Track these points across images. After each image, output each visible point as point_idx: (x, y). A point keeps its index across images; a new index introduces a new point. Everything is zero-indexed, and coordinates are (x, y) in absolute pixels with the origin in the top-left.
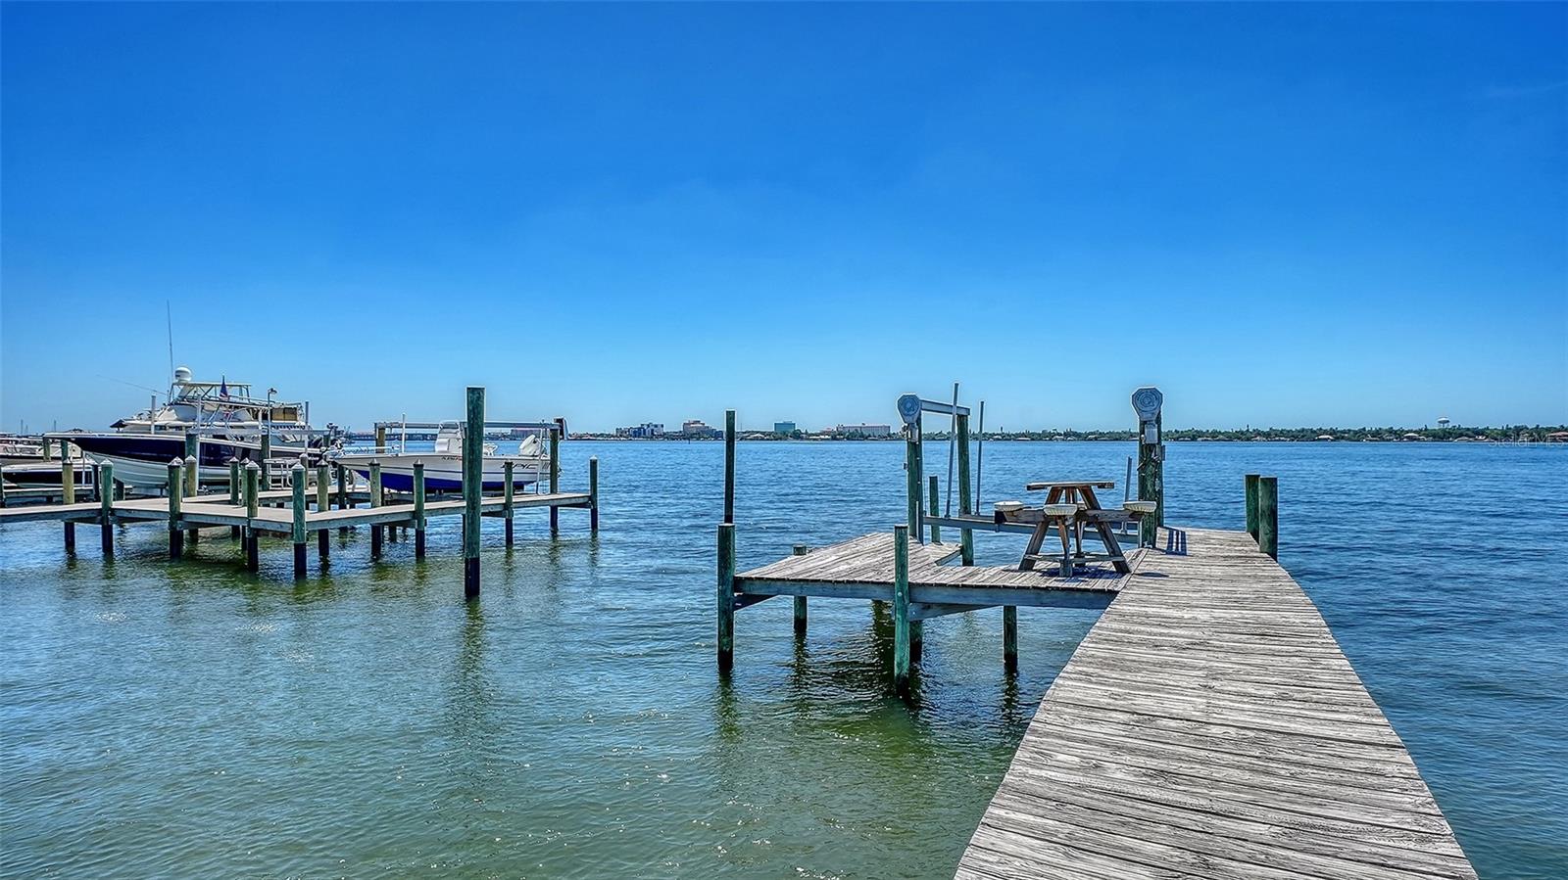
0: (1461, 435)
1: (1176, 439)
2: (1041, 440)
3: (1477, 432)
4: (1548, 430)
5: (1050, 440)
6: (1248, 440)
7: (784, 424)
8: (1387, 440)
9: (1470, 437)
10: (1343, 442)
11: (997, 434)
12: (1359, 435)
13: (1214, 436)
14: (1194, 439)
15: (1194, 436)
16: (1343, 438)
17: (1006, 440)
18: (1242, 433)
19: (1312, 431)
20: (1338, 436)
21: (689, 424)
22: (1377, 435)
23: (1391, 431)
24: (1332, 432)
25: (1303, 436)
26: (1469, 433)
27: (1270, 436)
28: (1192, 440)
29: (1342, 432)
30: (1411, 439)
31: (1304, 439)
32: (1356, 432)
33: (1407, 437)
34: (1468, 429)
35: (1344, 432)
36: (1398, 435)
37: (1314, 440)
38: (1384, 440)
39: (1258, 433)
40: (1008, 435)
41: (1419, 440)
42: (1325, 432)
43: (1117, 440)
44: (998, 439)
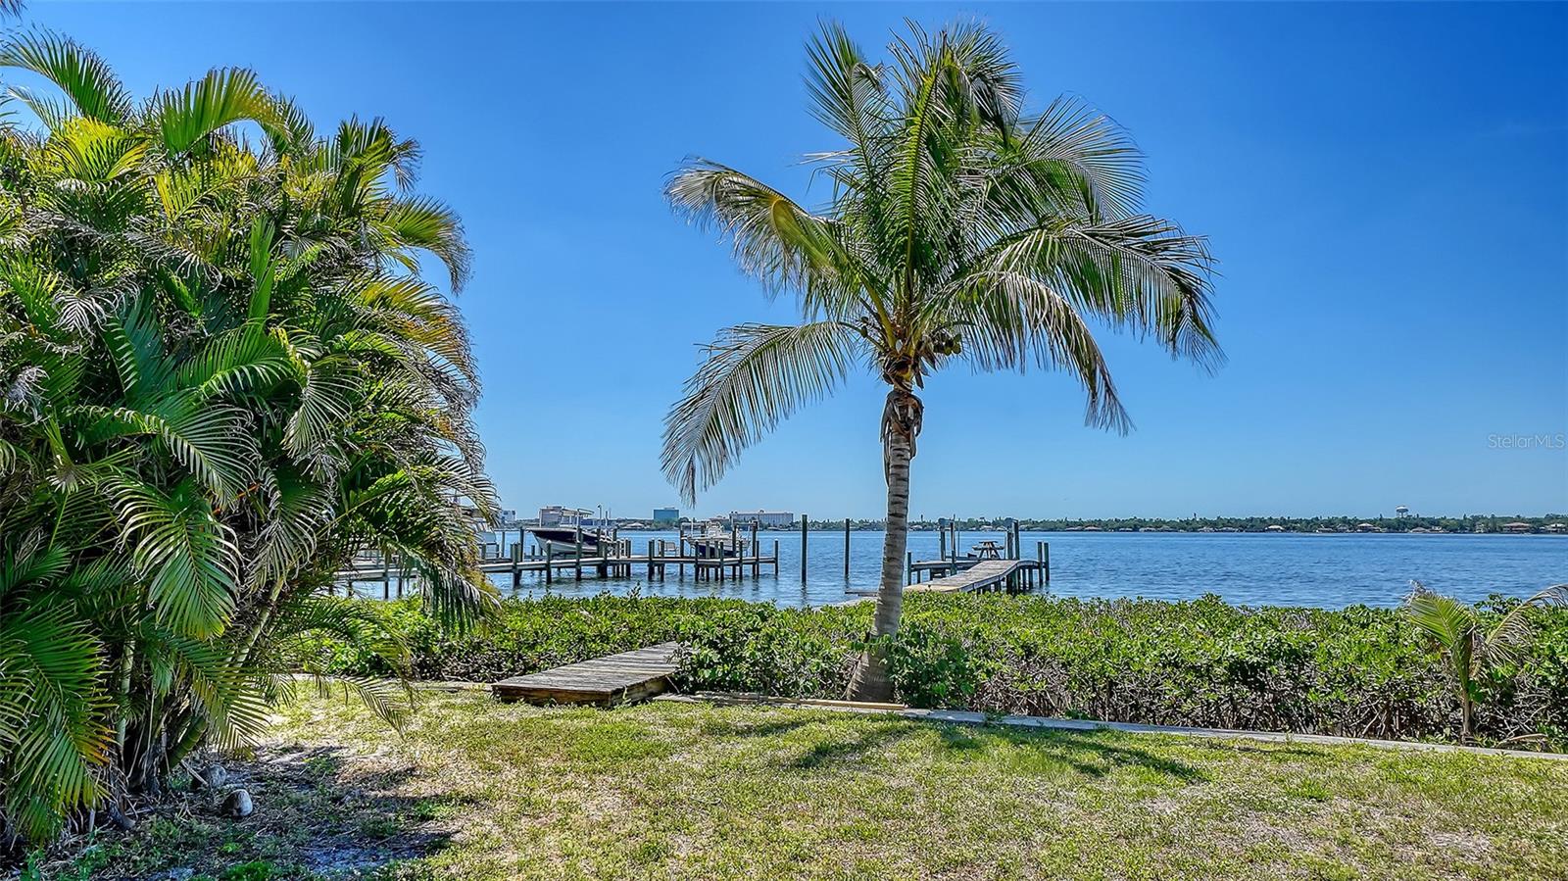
0: (1417, 526)
1: (1117, 529)
2: (967, 530)
3: (1434, 523)
4: (1504, 520)
5: (978, 530)
6: (1194, 530)
7: (666, 511)
8: (1341, 532)
9: (1427, 528)
10: (1295, 533)
11: (918, 524)
12: (1310, 526)
13: (1158, 526)
14: (1135, 529)
15: (1135, 525)
16: (1294, 528)
17: (929, 530)
18: (1187, 522)
19: (1262, 521)
20: (1288, 526)
21: (548, 510)
22: (1331, 525)
23: (1345, 521)
24: (1283, 522)
25: (1252, 526)
26: (1425, 523)
27: (1218, 526)
28: (1134, 530)
29: (1293, 521)
30: (1365, 530)
31: (1253, 529)
32: (1308, 522)
33: (1362, 528)
34: (1423, 519)
35: (1296, 522)
36: (1352, 525)
37: (1264, 531)
38: (1337, 531)
39: (1206, 523)
40: (930, 524)
41: (1373, 531)
42: (1276, 522)
43: (1052, 530)
44: (919, 530)
